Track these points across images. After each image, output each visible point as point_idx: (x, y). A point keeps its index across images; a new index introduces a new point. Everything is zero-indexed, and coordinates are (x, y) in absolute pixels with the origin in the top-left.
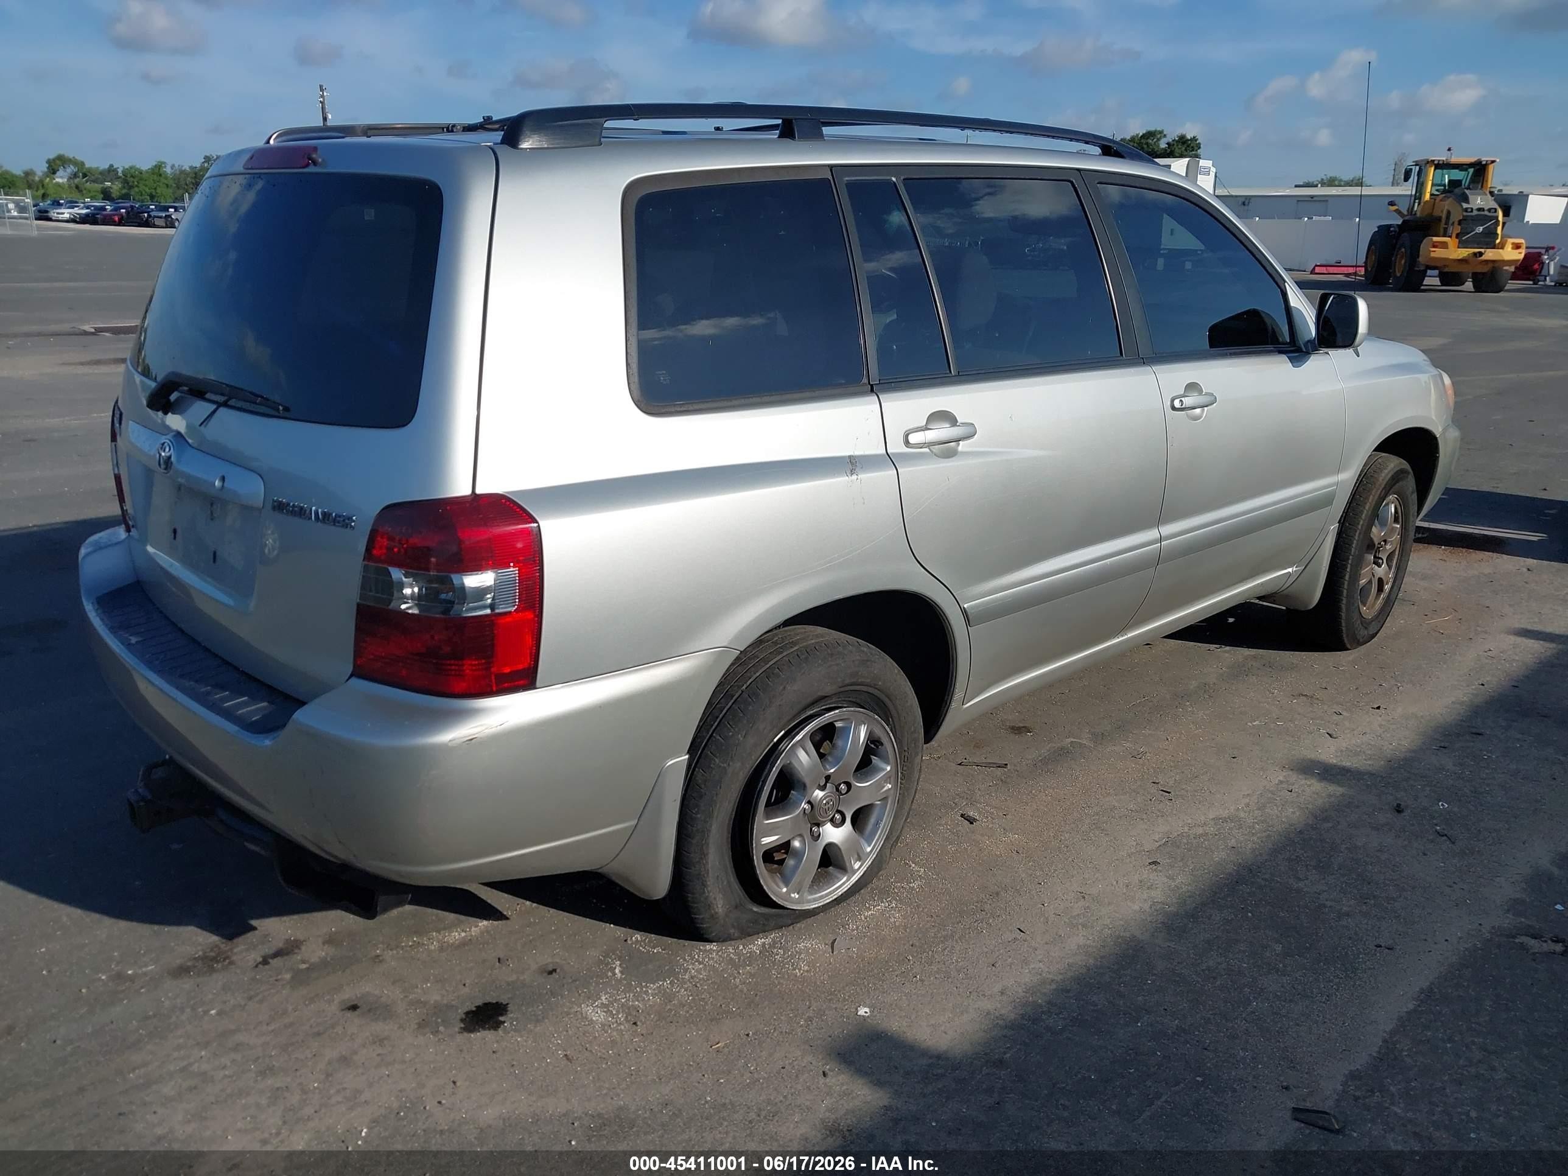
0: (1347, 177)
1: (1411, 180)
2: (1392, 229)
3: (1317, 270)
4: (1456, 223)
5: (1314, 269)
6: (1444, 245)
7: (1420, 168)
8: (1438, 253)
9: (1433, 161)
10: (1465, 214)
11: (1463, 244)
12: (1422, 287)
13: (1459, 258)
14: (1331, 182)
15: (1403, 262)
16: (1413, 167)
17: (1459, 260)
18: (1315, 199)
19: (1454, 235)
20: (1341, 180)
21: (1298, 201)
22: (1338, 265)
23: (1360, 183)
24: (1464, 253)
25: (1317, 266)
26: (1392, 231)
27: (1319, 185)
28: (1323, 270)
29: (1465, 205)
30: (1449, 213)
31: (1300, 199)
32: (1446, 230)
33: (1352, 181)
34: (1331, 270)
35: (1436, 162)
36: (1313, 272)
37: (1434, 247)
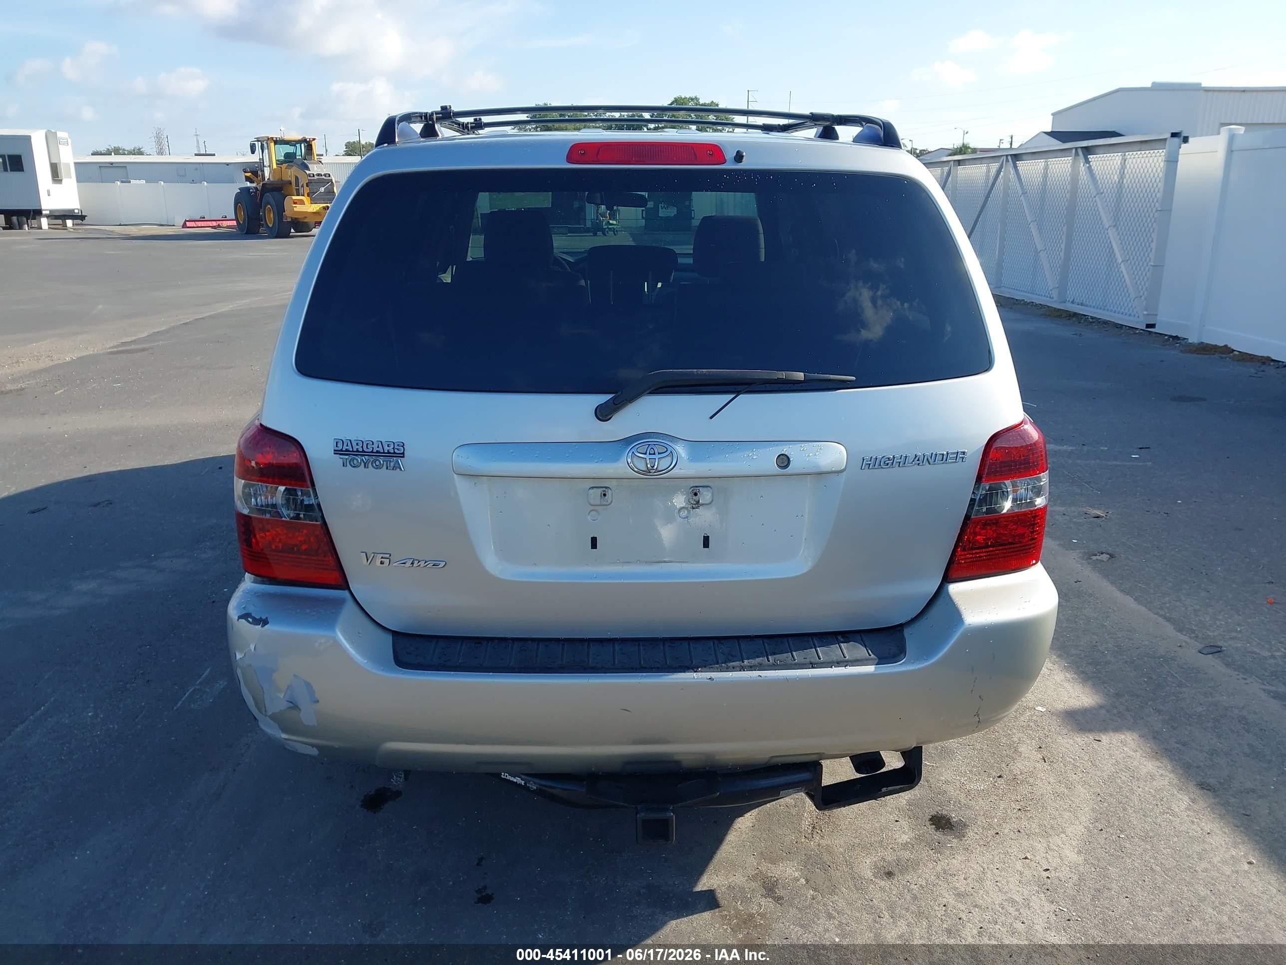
0: (129, 147)
1: (257, 152)
2: (251, 190)
3: (188, 224)
4: (305, 185)
5: (185, 223)
6: (302, 202)
7: (261, 144)
8: (298, 208)
9: (272, 138)
10: (309, 178)
11: (314, 201)
12: (291, 234)
13: (315, 211)
14: (117, 151)
15: (272, 215)
16: (256, 143)
17: (314, 213)
18: (114, 165)
19: (306, 195)
20: (124, 150)
21: (100, 167)
22: (202, 219)
23: (140, 153)
24: (316, 207)
25: (186, 221)
26: (252, 193)
27: (113, 154)
28: (193, 224)
29: (308, 172)
30: (297, 178)
31: (101, 166)
32: (298, 190)
33: (134, 150)
34: (199, 224)
35: (275, 139)
36: (184, 226)
37: (295, 203)
